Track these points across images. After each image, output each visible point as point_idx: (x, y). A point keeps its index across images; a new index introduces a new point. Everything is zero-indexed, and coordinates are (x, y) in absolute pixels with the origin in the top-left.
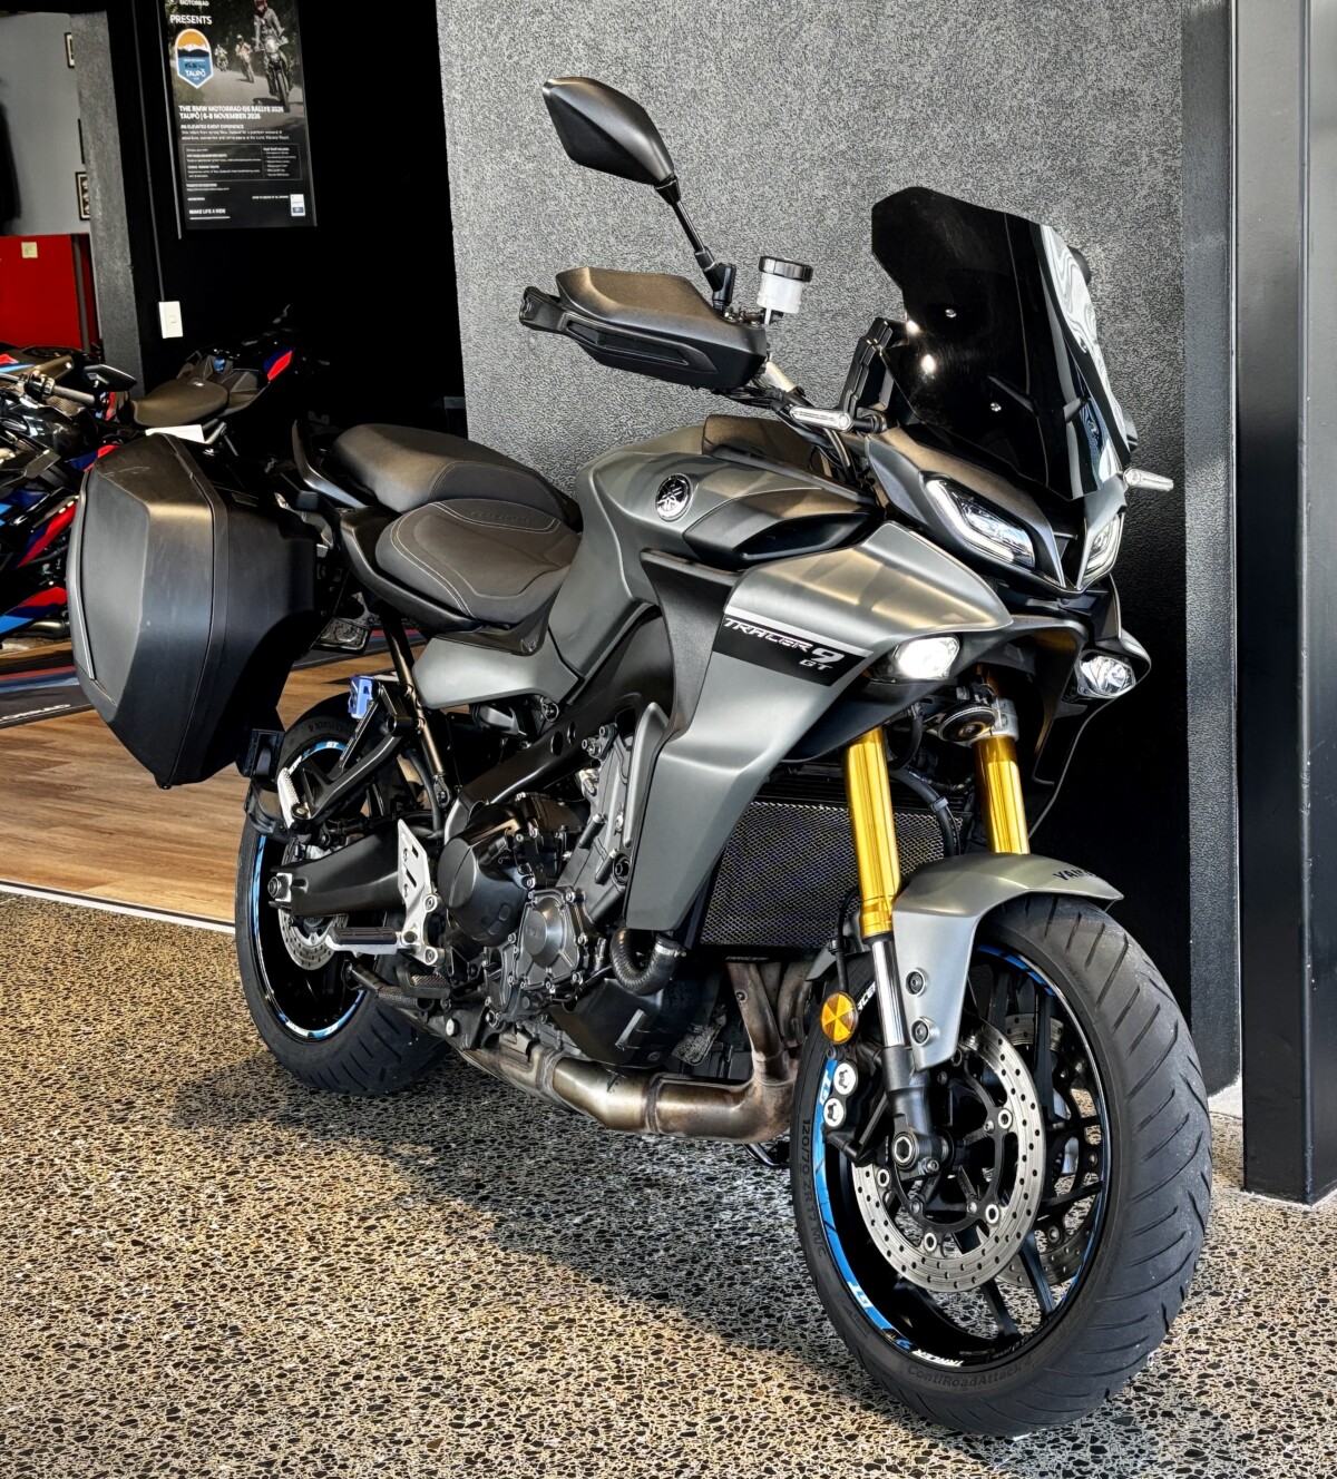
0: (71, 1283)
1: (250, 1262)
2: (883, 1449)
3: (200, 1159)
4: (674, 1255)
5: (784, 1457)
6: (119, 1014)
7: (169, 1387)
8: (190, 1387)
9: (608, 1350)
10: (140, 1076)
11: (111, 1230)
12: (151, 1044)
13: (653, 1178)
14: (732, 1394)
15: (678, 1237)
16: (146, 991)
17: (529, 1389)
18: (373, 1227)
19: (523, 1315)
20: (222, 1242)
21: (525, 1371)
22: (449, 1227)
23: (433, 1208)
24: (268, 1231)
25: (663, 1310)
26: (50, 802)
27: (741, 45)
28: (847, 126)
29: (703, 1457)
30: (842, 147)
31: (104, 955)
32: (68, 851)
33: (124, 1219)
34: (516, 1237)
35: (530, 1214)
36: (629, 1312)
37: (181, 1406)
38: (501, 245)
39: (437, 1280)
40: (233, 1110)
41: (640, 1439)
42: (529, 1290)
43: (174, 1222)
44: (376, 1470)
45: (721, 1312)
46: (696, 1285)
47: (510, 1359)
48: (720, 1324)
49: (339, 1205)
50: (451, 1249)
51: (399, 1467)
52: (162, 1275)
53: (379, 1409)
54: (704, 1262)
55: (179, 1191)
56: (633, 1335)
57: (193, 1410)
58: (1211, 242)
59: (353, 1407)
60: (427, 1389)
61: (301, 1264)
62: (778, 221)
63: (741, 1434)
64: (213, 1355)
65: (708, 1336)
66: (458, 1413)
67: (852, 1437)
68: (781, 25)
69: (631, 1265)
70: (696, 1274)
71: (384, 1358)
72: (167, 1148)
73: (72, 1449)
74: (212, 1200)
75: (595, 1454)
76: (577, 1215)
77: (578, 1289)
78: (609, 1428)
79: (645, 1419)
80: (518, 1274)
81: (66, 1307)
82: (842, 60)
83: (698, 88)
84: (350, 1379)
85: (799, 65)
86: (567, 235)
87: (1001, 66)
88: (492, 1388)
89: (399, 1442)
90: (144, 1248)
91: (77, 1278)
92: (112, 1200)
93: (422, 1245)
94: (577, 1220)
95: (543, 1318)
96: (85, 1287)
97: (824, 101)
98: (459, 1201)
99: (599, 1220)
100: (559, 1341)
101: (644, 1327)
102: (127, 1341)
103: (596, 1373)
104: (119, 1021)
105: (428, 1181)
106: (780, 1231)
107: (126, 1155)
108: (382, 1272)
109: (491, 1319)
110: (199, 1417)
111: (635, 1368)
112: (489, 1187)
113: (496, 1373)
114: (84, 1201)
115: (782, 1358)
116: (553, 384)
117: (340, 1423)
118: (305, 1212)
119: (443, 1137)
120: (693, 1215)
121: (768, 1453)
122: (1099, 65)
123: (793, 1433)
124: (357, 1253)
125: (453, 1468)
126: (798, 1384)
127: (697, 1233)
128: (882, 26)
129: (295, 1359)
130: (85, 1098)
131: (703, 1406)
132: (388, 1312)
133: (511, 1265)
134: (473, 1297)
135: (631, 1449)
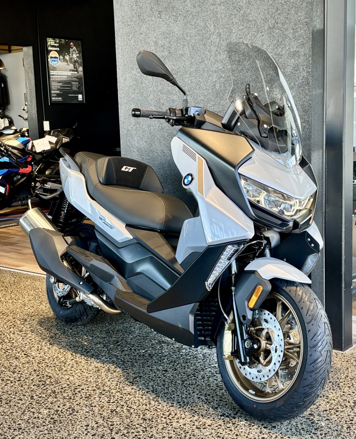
0: (7, 364)
1: (55, 360)
2: (225, 411)
3: (43, 334)
4: (169, 361)
5: (197, 413)
6: (24, 298)
7: (31, 391)
8: (37, 391)
9: (150, 384)
10: (29, 313)
11: (19, 351)
12: (32, 305)
13: (164, 341)
14: (184, 396)
15: (171, 356)
16: (32, 292)
17: (128, 394)
18: (89, 352)
19: (128, 375)
20: (48, 355)
21: (128, 389)
22: (109, 352)
23: (105, 347)
24: (60, 352)
25: (166, 374)
26: (10, 247)
27: (194, 41)
28: (222, 62)
29: (176, 412)
30: (221, 68)
31: (21, 284)
32: (14, 258)
33: (22, 349)
34: (127, 355)
35: (131, 349)
36: (157, 375)
37: (34, 395)
38: (131, 95)
39: (105, 365)
40: (53, 322)
41: (158, 407)
42: (130, 368)
43: (36, 349)
44: (86, 413)
45: (181, 375)
46: (175, 368)
47: (124, 386)
48: (181, 378)
49: (80, 346)
50: (109, 358)
51: (92, 412)
52: (32, 363)
53: (88, 397)
54: (177, 362)
55: (37, 342)
56: (157, 380)
57: (37, 397)
58: (319, 91)
59: (81, 397)
60: (101, 393)
61: (69, 361)
62: (203, 88)
63: (186, 406)
64: (44, 383)
65: (178, 381)
66: (109, 399)
67: (216, 408)
68: (205, 36)
69: (157, 363)
70: (175, 365)
71: (90, 385)
72: (35, 331)
73: (4, 406)
74: (46, 344)
75: (146, 411)
76: (143, 350)
77: (143, 368)
78: (150, 404)
79: (160, 402)
80: (127, 365)
81: (5, 370)
82: (221, 45)
83: (183, 53)
84: (80, 390)
85: (210, 46)
86: (148, 92)
87: (263, 45)
88: (119, 393)
89: (93, 406)
90: (27, 355)
91: (9, 363)
92: (19, 344)
93: (101, 357)
94: (143, 351)
95: (133, 375)
96: (10, 365)
97: (216, 56)
98: (112, 346)
99: (149, 351)
100: (137, 382)
101: (161, 379)
102: (21, 379)
103: (147, 390)
104: (24, 300)
105: (104, 340)
106: (198, 355)
107: (24, 333)
108: (91, 363)
109: (119, 376)
110: (39, 398)
111: (157, 389)
112: (120, 342)
113: (120, 389)
114: (12, 344)
115: (198, 387)
116: (143, 132)
117: (77, 401)
118: (71, 348)
119: (109, 330)
120: (175, 350)
121: (193, 411)
122: (289, 45)
123: (200, 407)
124: (84, 358)
125: (107, 413)
126: (202, 394)
127: (176, 355)
128: (232, 36)
129: (66, 384)
130: (14, 318)
131: (175, 399)
132: (92, 373)
133: (125, 362)
134: (115, 370)
135: (156, 410)
